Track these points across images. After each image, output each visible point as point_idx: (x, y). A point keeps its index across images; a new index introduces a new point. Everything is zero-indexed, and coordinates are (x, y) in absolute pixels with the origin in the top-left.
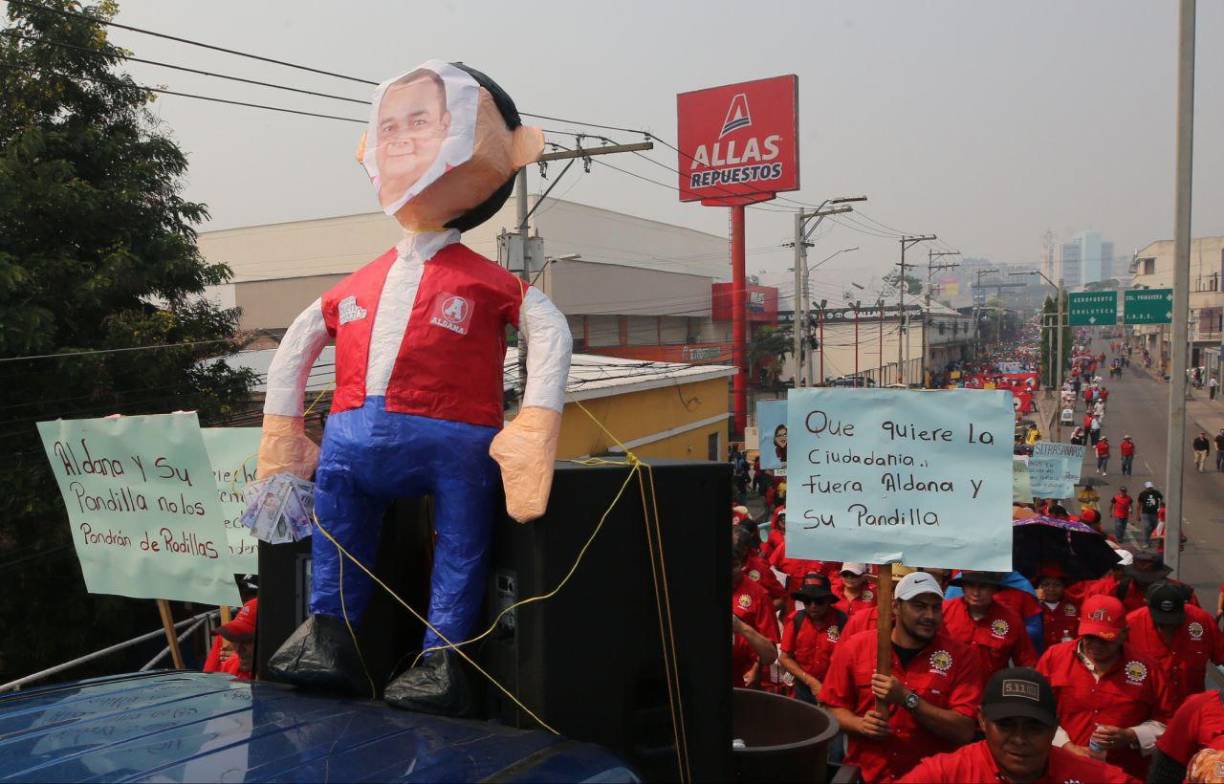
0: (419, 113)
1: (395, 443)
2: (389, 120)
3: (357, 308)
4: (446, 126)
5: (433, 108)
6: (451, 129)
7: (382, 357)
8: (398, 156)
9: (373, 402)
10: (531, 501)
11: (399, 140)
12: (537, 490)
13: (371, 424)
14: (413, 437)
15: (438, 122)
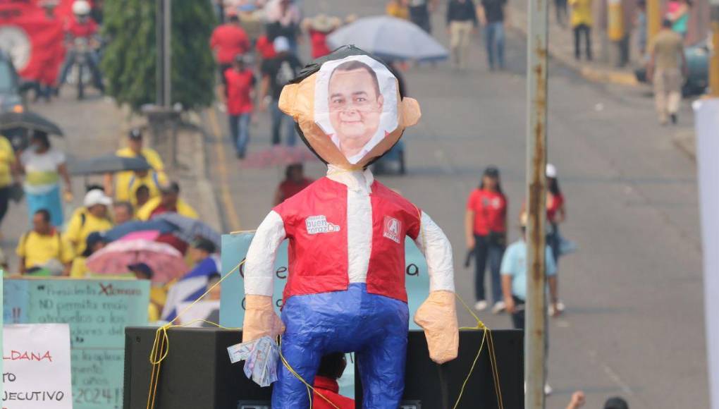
0: (361, 93)
1: (373, 313)
2: (338, 95)
3: (328, 224)
4: (381, 105)
5: (370, 91)
6: (384, 106)
7: (359, 258)
8: (350, 122)
9: (358, 287)
10: (450, 349)
11: (347, 111)
12: (452, 342)
13: (360, 301)
14: (382, 310)
15: (375, 101)
